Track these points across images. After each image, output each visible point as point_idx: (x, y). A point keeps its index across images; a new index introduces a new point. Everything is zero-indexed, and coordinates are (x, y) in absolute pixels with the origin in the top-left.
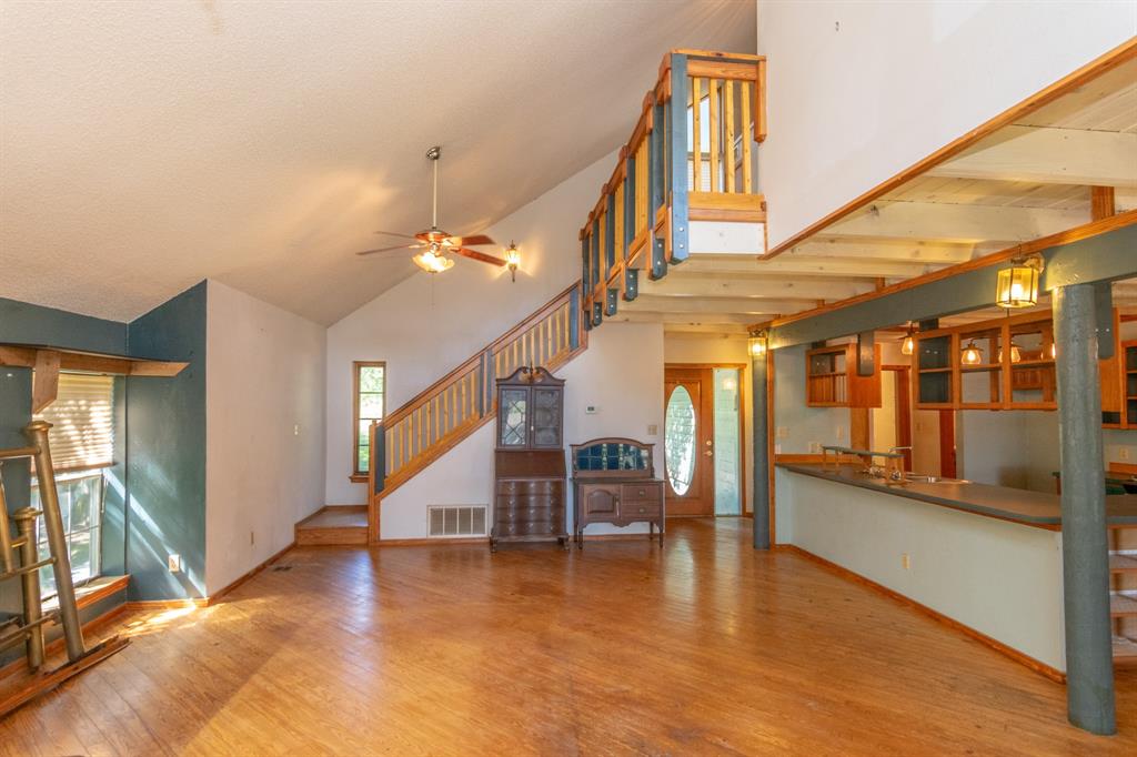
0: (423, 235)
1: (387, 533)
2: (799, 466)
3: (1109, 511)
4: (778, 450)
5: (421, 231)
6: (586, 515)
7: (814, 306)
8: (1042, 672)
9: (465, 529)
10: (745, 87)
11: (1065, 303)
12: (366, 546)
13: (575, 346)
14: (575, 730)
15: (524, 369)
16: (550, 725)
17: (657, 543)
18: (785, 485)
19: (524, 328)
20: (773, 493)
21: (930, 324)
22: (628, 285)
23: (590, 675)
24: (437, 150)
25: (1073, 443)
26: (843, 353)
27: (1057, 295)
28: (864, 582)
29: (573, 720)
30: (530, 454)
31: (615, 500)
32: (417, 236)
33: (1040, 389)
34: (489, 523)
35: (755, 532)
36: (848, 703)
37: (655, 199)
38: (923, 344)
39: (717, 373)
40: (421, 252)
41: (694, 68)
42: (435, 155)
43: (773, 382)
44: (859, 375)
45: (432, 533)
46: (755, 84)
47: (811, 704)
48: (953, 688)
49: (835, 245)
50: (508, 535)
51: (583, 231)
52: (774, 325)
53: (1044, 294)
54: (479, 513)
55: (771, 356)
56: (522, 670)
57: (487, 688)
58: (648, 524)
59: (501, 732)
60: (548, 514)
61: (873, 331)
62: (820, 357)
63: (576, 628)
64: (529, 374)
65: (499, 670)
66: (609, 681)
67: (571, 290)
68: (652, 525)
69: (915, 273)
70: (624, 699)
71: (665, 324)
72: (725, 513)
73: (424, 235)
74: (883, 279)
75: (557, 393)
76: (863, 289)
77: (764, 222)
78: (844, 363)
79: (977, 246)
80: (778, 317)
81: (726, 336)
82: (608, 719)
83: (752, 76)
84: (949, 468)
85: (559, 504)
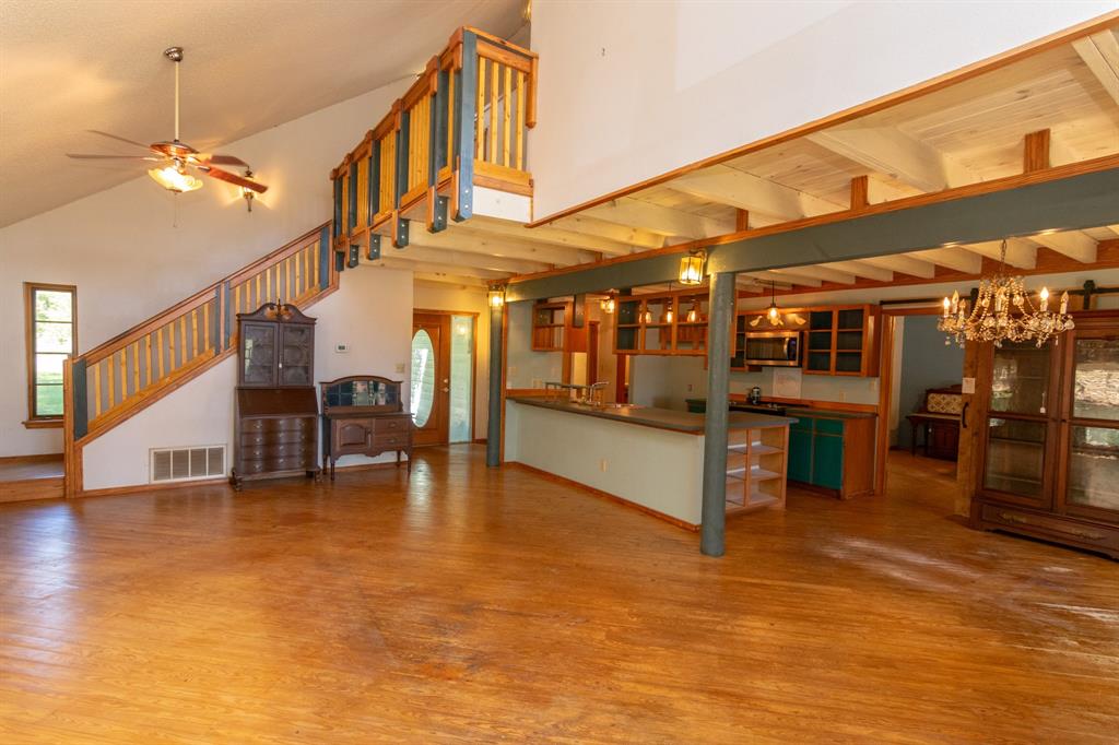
0: (159, 146)
1: (90, 483)
2: (524, 399)
3: (731, 420)
4: (509, 386)
5: (159, 141)
6: (338, 449)
7: (546, 269)
8: (685, 527)
9: (198, 469)
10: (521, 76)
11: (718, 283)
12: (63, 499)
13: (326, 286)
14: (376, 623)
15: (271, 305)
16: (351, 625)
17: (403, 470)
18: (513, 414)
19: (269, 263)
20: (504, 421)
21: (626, 292)
22: (400, 234)
23: (376, 581)
24: (179, 50)
25: (715, 376)
26: (563, 308)
27: (713, 279)
28: (572, 484)
29: (370, 617)
30: (278, 392)
31: (367, 433)
32: (154, 146)
33: (691, 342)
34: (228, 463)
35: (488, 455)
36: (577, 565)
37: (437, 158)
38: (621, 306)
39: (454, 319)
40: (161, 167)
41: (482, 48)
42: (176, 56)
43: (507, 329)
44: (574, 326)
45: (156, 478)
46: (529, 77)
47: (554, 570)
48: (638, 545)
49: (581, 223)
50: (255, 473)
51: (336, 171)
52: (512, 281)
53: (706, 277)
54: (216, 455)
55: (507, 306)
56: (308, 588)
57: (275, 608)
58: (395, 453)
59: (305, 640)
60: (298, 450)
61: (584, 294)
62: (543, 310)
63: (350, 546)
64: (276, 310)
65: (284, 592)
66: (394, 582)
67: (322, 229)
68: (399, 454)
69: (625, 252)
70: (412, 593)
71: (414, 272)
72: (457, 441)
73: (161, 147)
74: (601, 253)
75: (307, 332)
76: (585, 260)
77: (532, 197)
78: (561, 317)
79: (667, 238)
80: (515, 275)
81: (464, 287)
82: (402, 611)
83: (527, 69)
84: (623, 396)
85: (310, 439)
